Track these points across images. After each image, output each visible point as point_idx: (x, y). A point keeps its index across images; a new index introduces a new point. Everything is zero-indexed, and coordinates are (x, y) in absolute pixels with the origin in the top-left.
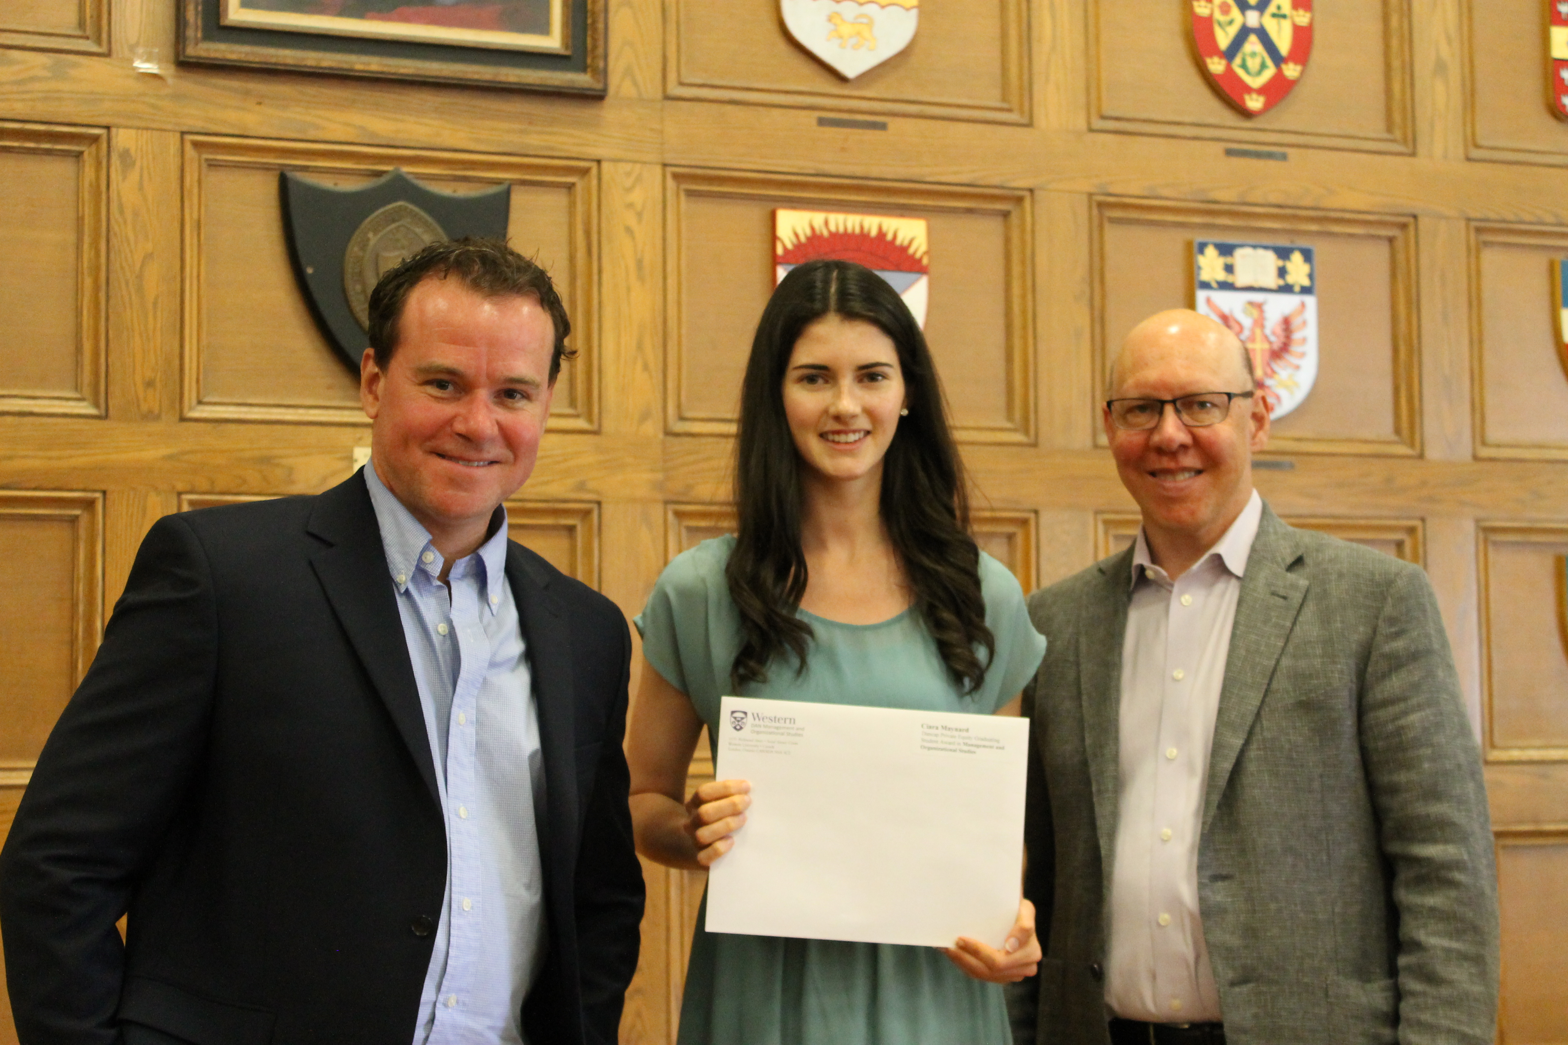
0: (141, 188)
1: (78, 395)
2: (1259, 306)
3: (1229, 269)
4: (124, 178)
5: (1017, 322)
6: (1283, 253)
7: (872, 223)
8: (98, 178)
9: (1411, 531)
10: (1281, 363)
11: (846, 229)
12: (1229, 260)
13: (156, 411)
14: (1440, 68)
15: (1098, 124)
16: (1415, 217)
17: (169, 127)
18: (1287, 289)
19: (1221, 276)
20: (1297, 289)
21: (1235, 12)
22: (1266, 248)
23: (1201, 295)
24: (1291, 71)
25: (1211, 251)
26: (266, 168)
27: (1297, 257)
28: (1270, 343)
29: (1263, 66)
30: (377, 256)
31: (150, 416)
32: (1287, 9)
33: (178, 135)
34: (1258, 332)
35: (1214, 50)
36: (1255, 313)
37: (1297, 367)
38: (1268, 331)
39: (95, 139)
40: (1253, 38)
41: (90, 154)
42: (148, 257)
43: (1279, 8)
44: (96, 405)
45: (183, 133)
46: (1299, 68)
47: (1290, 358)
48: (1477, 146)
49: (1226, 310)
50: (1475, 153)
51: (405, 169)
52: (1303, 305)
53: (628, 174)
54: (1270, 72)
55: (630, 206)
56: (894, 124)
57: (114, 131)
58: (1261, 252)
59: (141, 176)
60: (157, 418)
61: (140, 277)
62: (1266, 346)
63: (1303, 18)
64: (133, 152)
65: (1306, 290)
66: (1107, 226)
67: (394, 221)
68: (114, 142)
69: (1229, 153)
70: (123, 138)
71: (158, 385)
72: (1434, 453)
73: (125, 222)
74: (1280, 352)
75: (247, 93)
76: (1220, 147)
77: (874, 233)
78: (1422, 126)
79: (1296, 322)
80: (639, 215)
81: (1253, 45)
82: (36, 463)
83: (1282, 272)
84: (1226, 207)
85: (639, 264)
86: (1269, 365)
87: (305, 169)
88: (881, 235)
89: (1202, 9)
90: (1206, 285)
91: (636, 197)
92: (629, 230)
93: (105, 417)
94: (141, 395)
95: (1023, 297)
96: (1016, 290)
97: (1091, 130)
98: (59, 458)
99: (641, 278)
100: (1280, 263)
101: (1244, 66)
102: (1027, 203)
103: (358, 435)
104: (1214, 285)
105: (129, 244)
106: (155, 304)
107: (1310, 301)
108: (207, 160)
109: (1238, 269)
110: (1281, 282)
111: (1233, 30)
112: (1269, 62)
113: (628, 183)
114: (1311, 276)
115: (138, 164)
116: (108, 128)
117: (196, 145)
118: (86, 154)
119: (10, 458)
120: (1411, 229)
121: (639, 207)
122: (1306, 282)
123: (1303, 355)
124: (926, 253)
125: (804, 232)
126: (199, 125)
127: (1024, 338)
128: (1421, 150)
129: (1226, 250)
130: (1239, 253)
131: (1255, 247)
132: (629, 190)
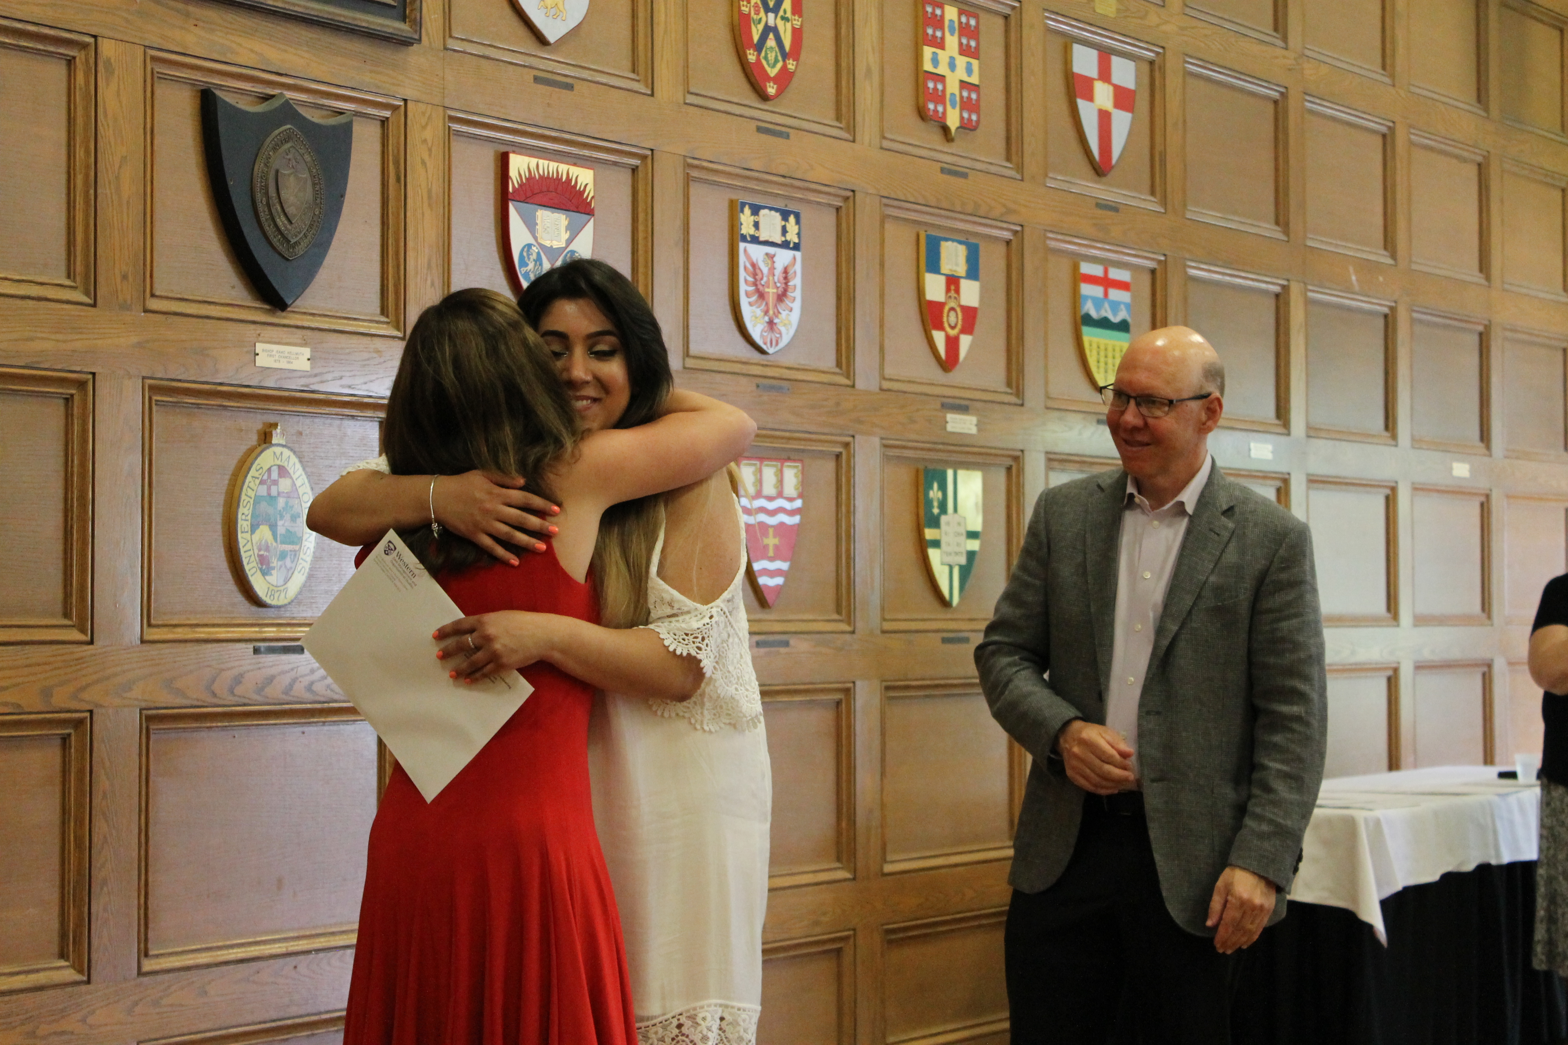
0: (118, 95)
1: (73, 284)
2: (771, 257)
3: (756, 225)
4: (108, 85)
5: (641, 260)
6: (785, 215)
7: (563, 168)
8: (87, 83)
9: (847, 445)
10: (783, 305)
11: (548, 173)
12: (756, 218)
13: (129, 302)
14: (869, 71)
15: (691, 99)
16: (853, 191)
17: (138, 42)
18: (785, 245)
19: (752, 231)
20: (792, 245)
21: (762, 13)
22: (777, 210)
23: (742, 245)
24: (791, 65)
25: (747, 210)
26: (192, 83)
27: (792, 219)
28: (778, 288)
29: (776, 61)
30: (277, 172)
31: (125, 307)
32: (789, 14)
33: (143, 48)
34: (771, 278)
35: (751, 45)
36: (770, 262)
37: (791, 310)
38: (776, 280)
39: (84, 46)
40: (771, 36)
41: (80, 59)
42: (124, 159)
43: (785, 12)
44: (87, 294)
45: (145, 46)
46: (795, 63)
47: (787, 301)
48: (884, 138)
49: (755, 261)
50: (886, 144)
51: (289, 94)
52: (795, 258)
53: (424, 113)
54: (779, 65)
55: (425, 141)
56: (578, 85)
57: (100, 39)
58: (773, 213)
59: (119, 85)
60: (129, 308)
61: (117, 178)
62: (775, 291)
63: (797, 23)
64: (112, 60)
65: (796, 247)
66: (691, 183)
67: (286, 142)
68: (99, 51)
69: (759, 129)
70: (107, 48)
71: (131, 279)
72: (860, 384)
73: (108, 125)
74: (782, 297)
75: (188, 15)
76: (753, 125)
77: (564, 179)
78: (859, 118)
79: (791, 272)
80: (430, 150)
81: (771, 42)
82: (48, 345)
83: (784, 231)
84: (756, 174)
85: (429, 192)
86: (776, 306)
87: (220, 87)
88: (569, 180)
89: (745, 10)
90: (744, 238)
91: (428, 134)
92: (424, 163)
93: (94, 305)
94: (119, 288)
95: (646, 238)
96: (641, 235)
97: (686, 104)
98: (65, 341)
99: (430, 205)
100: (783, 223)
101: (766, 58)
102: (649, 161)
103: (258, 332)
104: (749, 239)
105: (111, 146)
106: (128, 202)
107: (798, 254)
108: (158, 73)
109: (762, 226)
110: (783, 239)
111: (761, 27)
112: (780, 58)
113: (423, 121)
114: (799, 234)
115: (116, 72)
116: (95, 37)
117: (154, 59)
118: (77, 59)
119: (31, 339)
120: (851, 199)
121: (430, 144)
122: (797, 241)
123: (794, 299)
124: (593, 197)
125: (525, 173)
126: (156, 41)
127: (646, 274)
128: (858, 138)
129: (756, 210)
130: (763, 212)
131: (771, 209)
132: (424, 128)
